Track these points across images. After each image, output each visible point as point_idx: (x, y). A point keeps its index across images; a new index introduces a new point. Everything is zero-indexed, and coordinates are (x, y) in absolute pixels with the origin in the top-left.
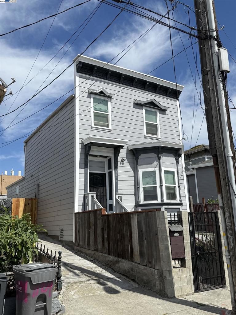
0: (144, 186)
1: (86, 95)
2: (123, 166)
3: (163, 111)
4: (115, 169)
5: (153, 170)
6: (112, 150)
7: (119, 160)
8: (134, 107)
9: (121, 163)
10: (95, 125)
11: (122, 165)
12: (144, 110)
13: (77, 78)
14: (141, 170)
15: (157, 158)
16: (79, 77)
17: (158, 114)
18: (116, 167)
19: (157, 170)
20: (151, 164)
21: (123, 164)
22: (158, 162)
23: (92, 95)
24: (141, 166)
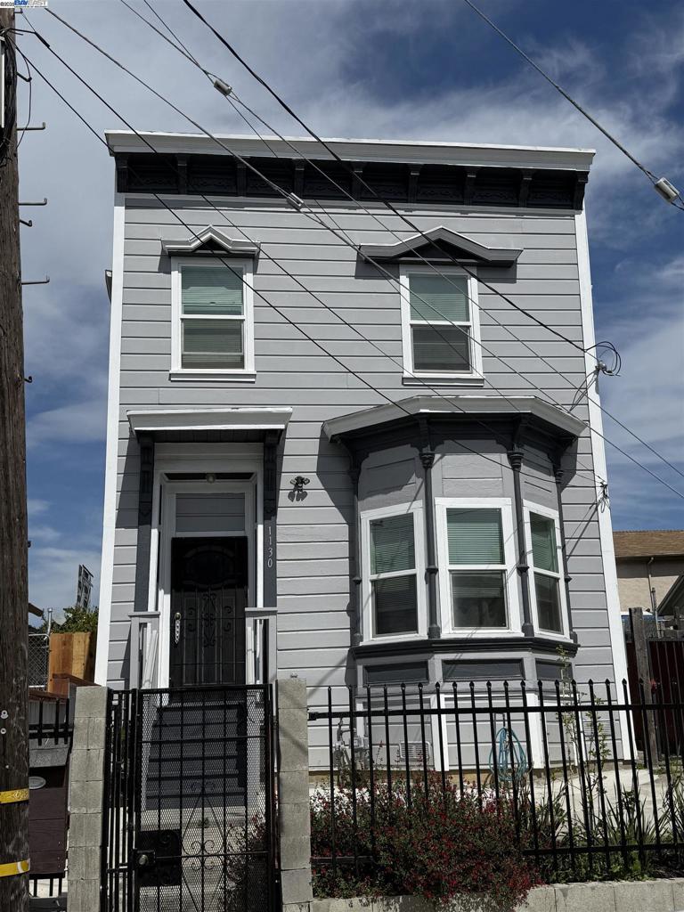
0: (375, 577)
1: (155, 263)
2: (300, 503)
3: (499, 268)
4: (264, 519)
5: (405, 512)
6: (256, 450)
7: (286, 483)
8: (357, 277)
9: (291, 496)
10: (184, 365)
11: (295, 503)
12: (404, 280)
13: (120, 211)
14: (367, 516)
15: (419, 463)
16: (127, 207)
17: (473, 284)
18: (271, 511)
19: (418, 509)
20: (399, 487)
21: (303, 496)
22: (421, 480)
23: (174, 261)
24: (370, 499)
